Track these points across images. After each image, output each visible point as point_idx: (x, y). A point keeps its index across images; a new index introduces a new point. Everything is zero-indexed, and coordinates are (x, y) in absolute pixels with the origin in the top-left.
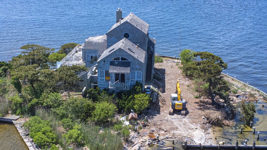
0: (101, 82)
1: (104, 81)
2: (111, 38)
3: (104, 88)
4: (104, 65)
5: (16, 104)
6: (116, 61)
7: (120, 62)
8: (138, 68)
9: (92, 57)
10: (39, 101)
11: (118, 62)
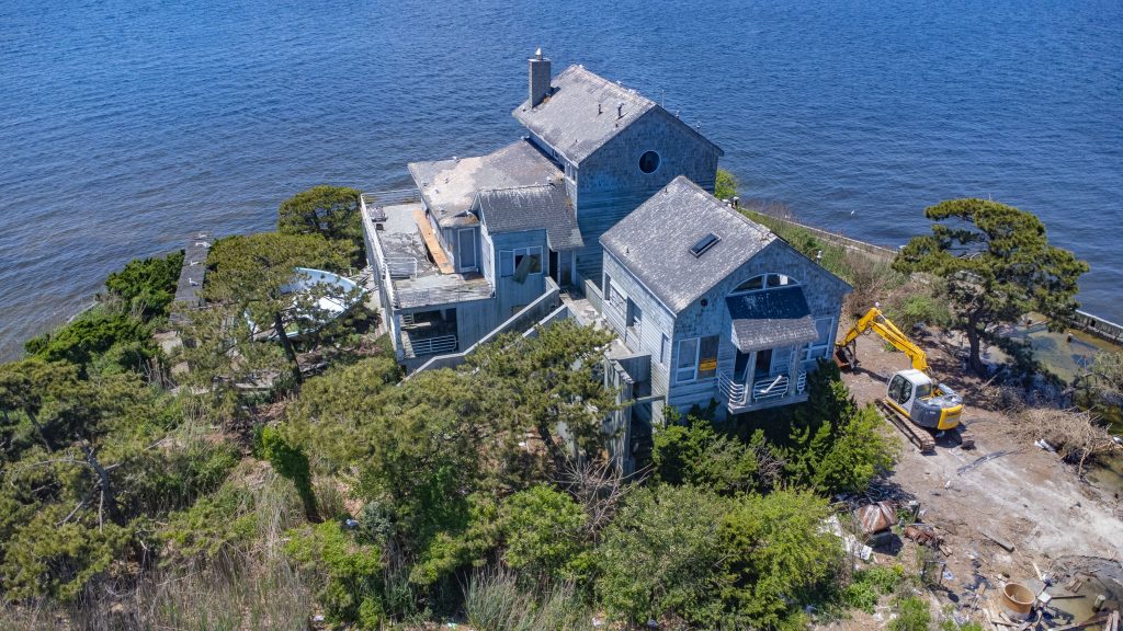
0: (682, 385)
1: (695, 379)
2: (592, 178)
3: (690, 406)
4: (701, 315)
5: (349, 582)
6: (749, 295)
7: (764, 293)
8: (824, 305)
9: (519, 259)
10: (470, 544)
11: (757, 294)
